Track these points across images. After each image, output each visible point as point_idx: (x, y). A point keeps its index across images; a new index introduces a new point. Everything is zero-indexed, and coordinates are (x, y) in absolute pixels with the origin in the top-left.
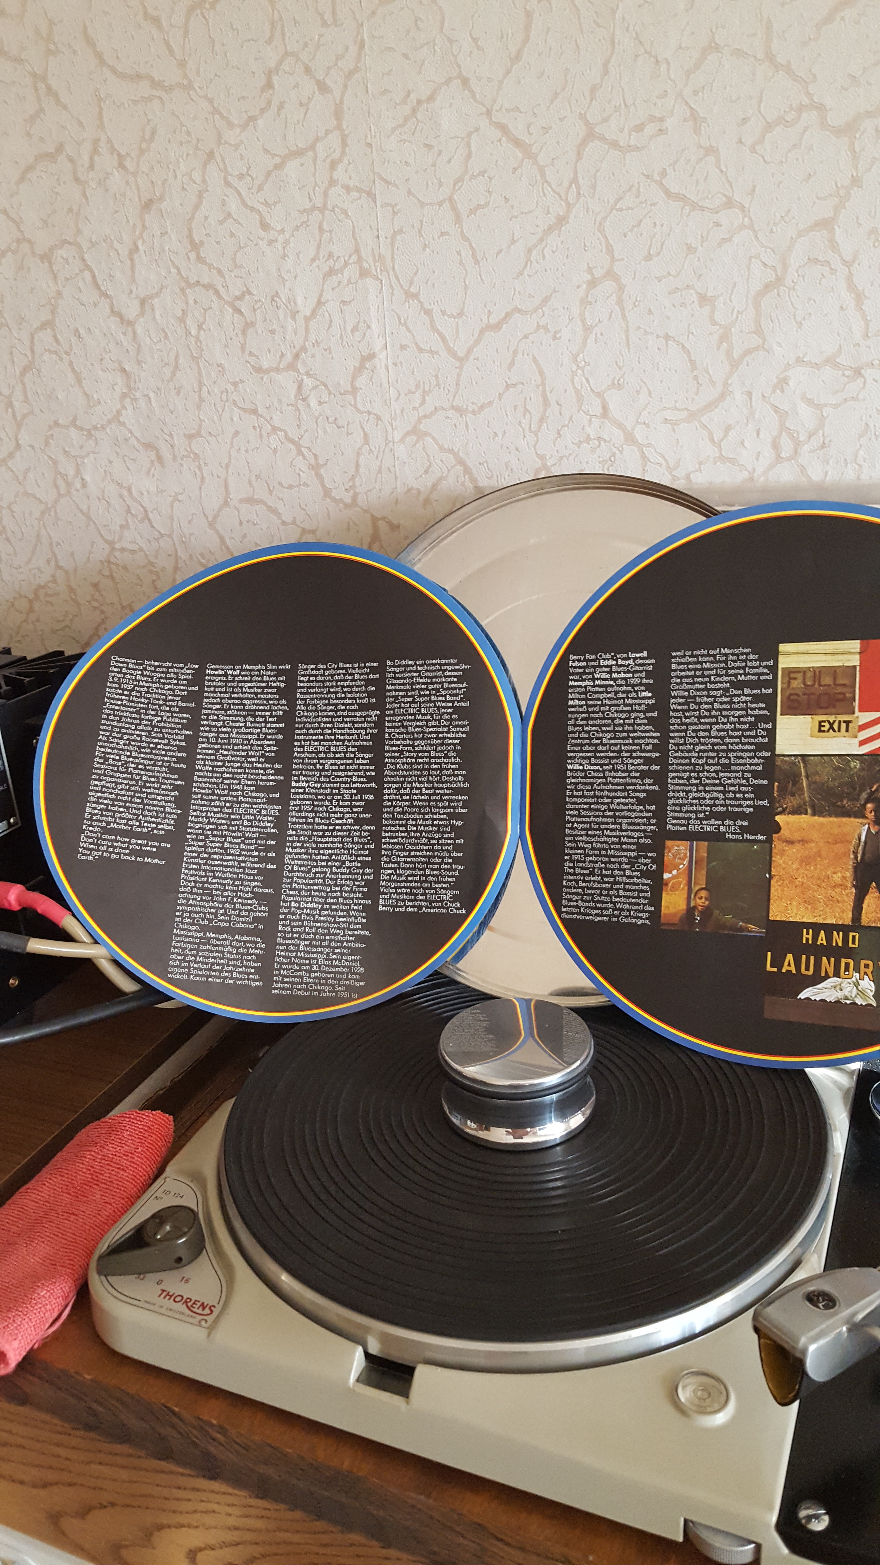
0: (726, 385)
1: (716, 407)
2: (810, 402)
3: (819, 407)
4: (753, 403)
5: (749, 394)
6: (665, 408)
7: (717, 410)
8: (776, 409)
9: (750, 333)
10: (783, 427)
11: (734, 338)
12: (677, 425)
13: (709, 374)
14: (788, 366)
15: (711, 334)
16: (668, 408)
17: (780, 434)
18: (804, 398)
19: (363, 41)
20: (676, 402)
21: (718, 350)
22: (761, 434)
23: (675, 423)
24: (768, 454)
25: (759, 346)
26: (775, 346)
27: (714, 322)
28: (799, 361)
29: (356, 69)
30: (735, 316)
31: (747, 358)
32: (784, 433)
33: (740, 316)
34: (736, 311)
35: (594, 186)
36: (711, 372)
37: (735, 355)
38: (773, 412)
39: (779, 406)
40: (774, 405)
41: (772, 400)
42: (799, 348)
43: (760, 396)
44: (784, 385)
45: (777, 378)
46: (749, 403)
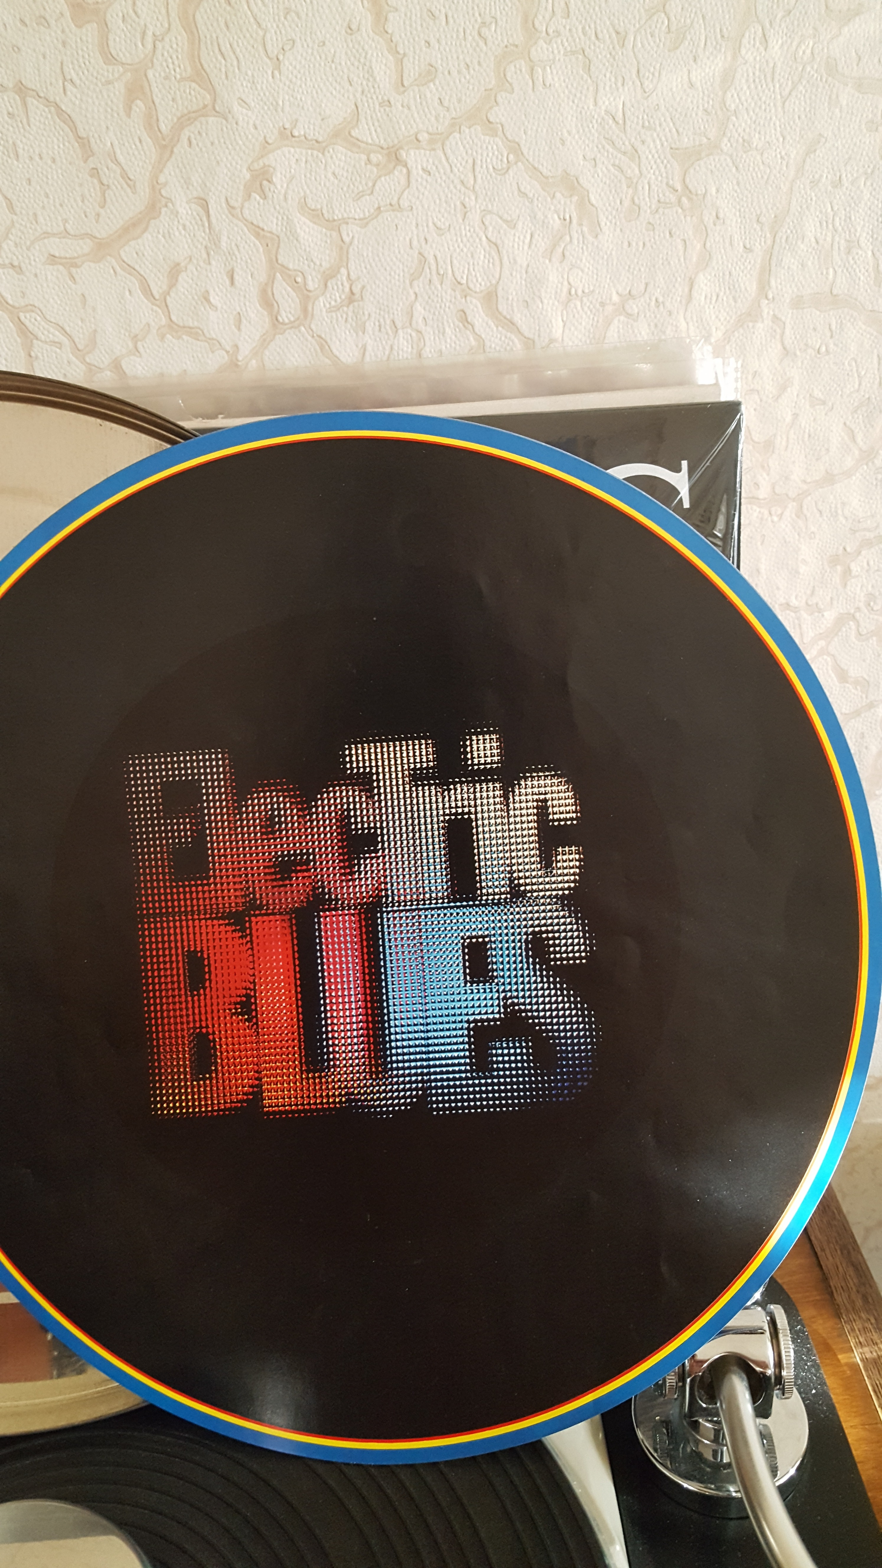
0: (155, 187)
1: (145, 230)
2: (316, 216)
3: (334, 225)
4: (213, 220)
5: (204, 204)
6: (47, 235)
7: (146, 235)
8: (258, 231)
9: (183, 79)
10: (274, 265)
11: (155, 90)
12: (76, 266)
13: (119, 164)
14: (266, 147)
15: (109, 82)
16: (54, 235)
17: (272, 279)
18: (303, 206)
20: (65, 221)
21: (129, 116)
22: (236, 277)
23: (71, 264)
24: (256, 315)
25: (205, 106)
26: (236, 108)
27: (110, 58)
28: (287, 135)
30: (150, 46)
31: (186, 133)
32: (278, 275)
33: (159, 45)
34: (149, 33)
36: (121, 158)
37: (163, 127)
38: (253, 238)
39: (261, 225)
40: (252, 223)
41: (246, 212)
42: (283, 111)
43: (224, 205)
44: (265, 183)
45: (249, 169)
46: (205, 219)
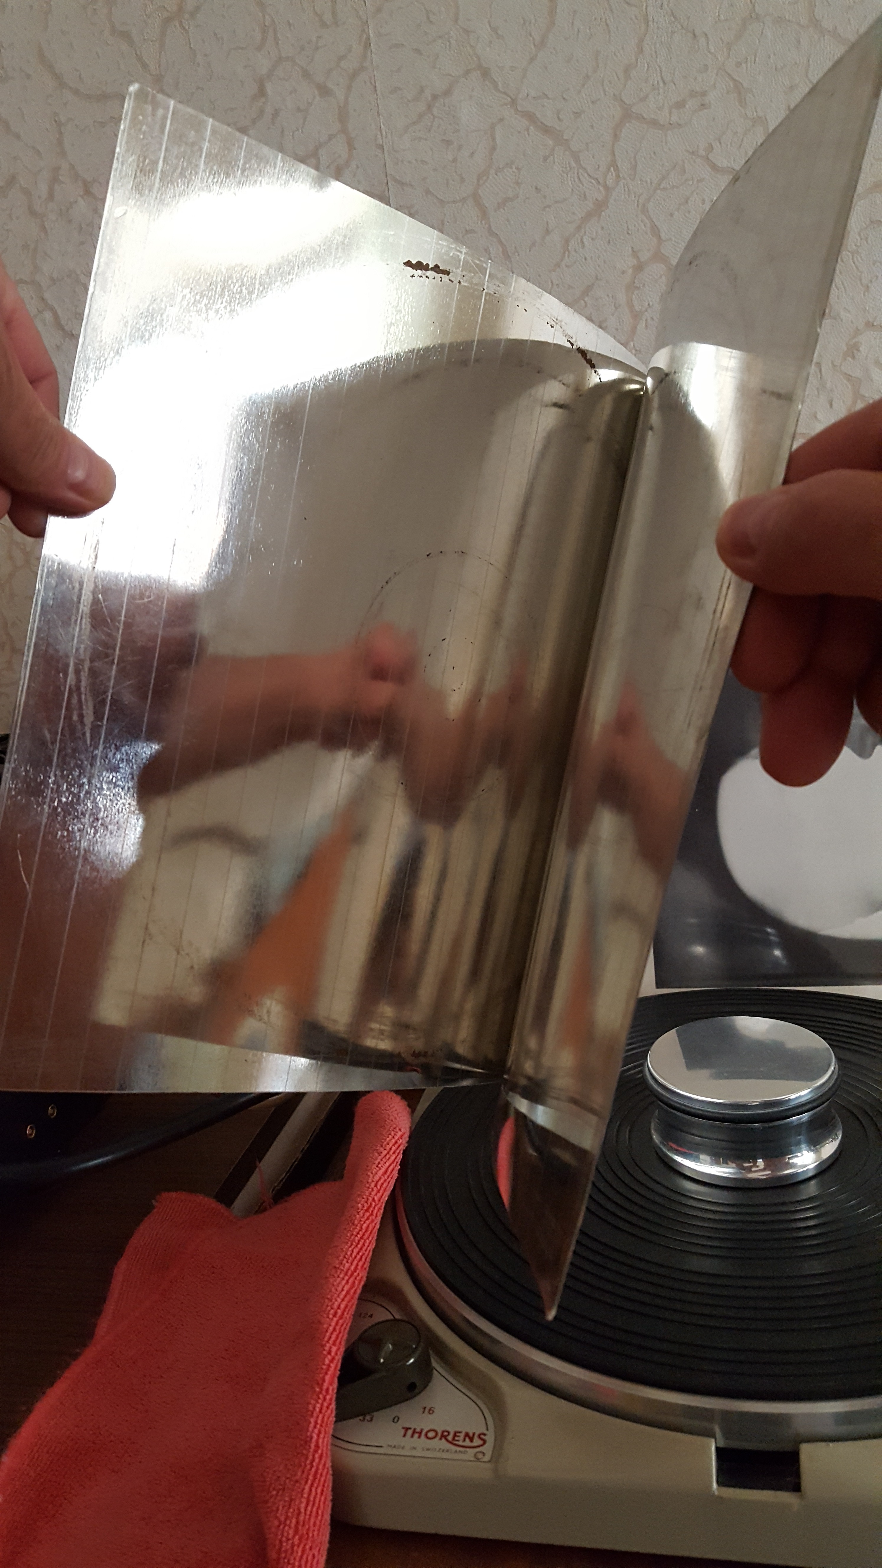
4: (823, 373)
5: (819, 365)
8: (849, 377)
10: (857, 395)
14: (857, 332)
19: (368, 38)
22: (835, 403)
26: (842, 313)
28: (870, 325)
29: (362, 69)
35: (634, 168)
38: (845, 381)
39: (851, 374)
40: (846, 374)
41: (843, 367)
42: (868, 312)
43: (830, 365)
44: (855, 351)
45: (847, 345)
46: (819, 373)
